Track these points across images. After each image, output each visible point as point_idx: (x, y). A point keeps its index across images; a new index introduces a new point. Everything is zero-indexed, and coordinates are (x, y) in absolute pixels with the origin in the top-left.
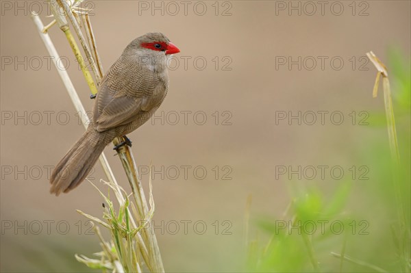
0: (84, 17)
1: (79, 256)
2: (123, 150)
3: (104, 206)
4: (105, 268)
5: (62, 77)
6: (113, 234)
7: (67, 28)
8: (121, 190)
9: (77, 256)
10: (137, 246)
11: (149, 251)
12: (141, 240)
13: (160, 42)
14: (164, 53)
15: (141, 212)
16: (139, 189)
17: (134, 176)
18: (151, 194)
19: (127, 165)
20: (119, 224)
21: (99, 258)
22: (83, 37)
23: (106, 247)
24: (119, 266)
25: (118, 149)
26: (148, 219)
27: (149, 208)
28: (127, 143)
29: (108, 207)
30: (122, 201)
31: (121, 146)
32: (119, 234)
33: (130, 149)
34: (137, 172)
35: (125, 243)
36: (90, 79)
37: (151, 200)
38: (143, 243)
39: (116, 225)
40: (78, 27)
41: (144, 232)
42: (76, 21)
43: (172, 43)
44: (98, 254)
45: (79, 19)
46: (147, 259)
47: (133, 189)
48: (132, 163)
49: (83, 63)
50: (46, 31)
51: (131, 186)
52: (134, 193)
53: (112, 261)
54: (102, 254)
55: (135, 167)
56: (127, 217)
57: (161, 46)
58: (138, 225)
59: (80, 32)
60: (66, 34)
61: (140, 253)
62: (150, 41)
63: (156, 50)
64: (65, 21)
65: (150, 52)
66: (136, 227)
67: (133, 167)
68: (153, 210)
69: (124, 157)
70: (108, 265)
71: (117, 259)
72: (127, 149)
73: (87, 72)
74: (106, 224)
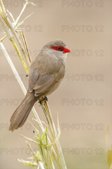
0: (22, 33)
1: (20, 159)
2: (43, 103)
3: (34, 132)
4: (33, 165)
5: (10, 65)
6: (39, 147)
7: (13, 39)
8: (43, 124)
9: (19, 160)
10: (51, 153)
11: (58, 156)
12: (54, 150)
13: (60, 46)
14: (62, 52)
15: (54, 135)
16: (52, 123)
17: (49, 116)
18: (58, 125)
19: (45, 110)
20: (43, 142)
21: (30, 160)
22: (21, 44)
23: (34, 154)
24: (42, 164)
25: (40, 102)
26: (57, 139)
27: (58, 133)
28: (46, 99)
29: (36, 133)
30: (44, 130)
31: (42, 100)
32: (42, 147)
33: (47, 102)
34: (51, 114)
35: (45, 151)
36: (25, 66)
37: (59, 129)
38: (54, 151)
39: (41, 142)
40: (19, 39)
41: (55, 146)
42: (18, 35)
43: (66, 47)
44: (29, 158)
45: (19, 34)
46: (57, 160)
47: (49, 123)
48: (48, 109)
49: (21, 57)
50: (2, 41)
51: (48, 121)
52: (49, 125)
53: (37, 162)
54: (32, 158)
55: (50, 112)
56: (47, 138)
57: (61, 48)
58: (52, 142)
59: (20, 42)
60: (13, 42)
61: (53, 157)
62: (56, 46)
63: (58, 50)
64: (12, 35)
65: (55, 51)
66: (50, 143)
67: (49, 112)
68: (60, 134)
69: (44, 107)
70: (35, 164)
71: (40, 161)
72: (45, 102)
73: (23, 62)
74: (35, 142)
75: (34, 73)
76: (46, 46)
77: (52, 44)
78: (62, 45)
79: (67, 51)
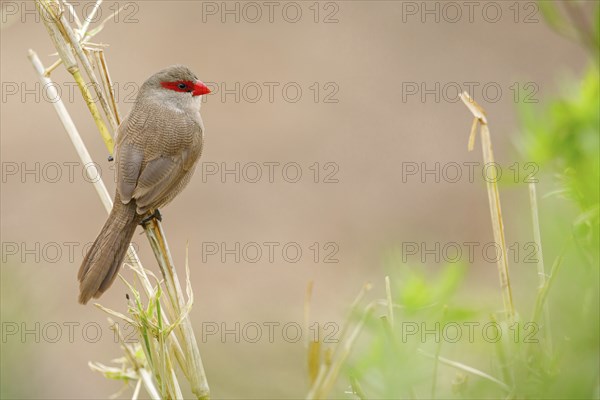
0: (98, 55)
1: (93, 363)
2: (151, 226)
3: (128, 297)
4: (127, 379)
5: (70, 133)
6: (140, 333)
7: (76, 69)
8: (149, 276)
9: (90, 364)
10: (171, 349)
11: (186, 355)
12: (176, 340)
13: (184, 80)
14: (190, 94)
15: (176, 305)
16: (171, 275)
17: (166, 258)
18: (188, 281)
19: (156, 244)
20: (149, 320)
21: (119, 366)
22: (96, 81)
23: (128, 351)
24: (147, 376)
25: (144, 226)
26: (184, 315)
27: (186, 299)
28: (157, 216)
29: (134, 299)
30: (151, 292)
31: (148, 220)
32: (147, 332)
33: (160, 223)
34: (169, 253)
35: (155, 344)
36: (107, 135)
37: (189, 289)
38: (178, 345)
39: (144, 321)
40: (90, 68)
41: (180, 331)
42: (88, 61)
43: (199, 82)
44: (117, 361)
45: (91, 58)
46: (184, 365)
47: (164, 275)
48: (163, 242)
49: (97, 115)
50: (49, 73)
51: (163, 270)
52: (165, 280)
53: (137, 369)
54: (123, 360)
55: (167, 248)
56: (159, 312)
58: (171, 322)
59: (93, 75)
60: (76, 78)
61: (174, 358)
62: (173, 80)
63: (181, 91)
64: (73, 61)
65: (173, 93)
66: (168, 323)
67: (164, 247)
68: (191, 301)
69: (153, 235)
70: (131, 374)
71: (143, 367)
72: (156, 224)
73: (102, 125)
74: (131, 321)
75: (129, 155)
76: (148, 84)
77: (162, 76)
78: (189, 78)
79: (200, 91)
